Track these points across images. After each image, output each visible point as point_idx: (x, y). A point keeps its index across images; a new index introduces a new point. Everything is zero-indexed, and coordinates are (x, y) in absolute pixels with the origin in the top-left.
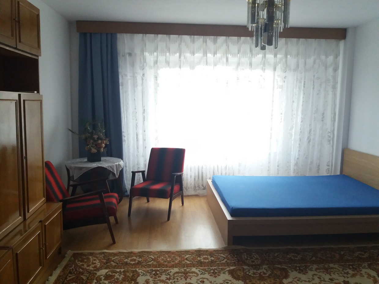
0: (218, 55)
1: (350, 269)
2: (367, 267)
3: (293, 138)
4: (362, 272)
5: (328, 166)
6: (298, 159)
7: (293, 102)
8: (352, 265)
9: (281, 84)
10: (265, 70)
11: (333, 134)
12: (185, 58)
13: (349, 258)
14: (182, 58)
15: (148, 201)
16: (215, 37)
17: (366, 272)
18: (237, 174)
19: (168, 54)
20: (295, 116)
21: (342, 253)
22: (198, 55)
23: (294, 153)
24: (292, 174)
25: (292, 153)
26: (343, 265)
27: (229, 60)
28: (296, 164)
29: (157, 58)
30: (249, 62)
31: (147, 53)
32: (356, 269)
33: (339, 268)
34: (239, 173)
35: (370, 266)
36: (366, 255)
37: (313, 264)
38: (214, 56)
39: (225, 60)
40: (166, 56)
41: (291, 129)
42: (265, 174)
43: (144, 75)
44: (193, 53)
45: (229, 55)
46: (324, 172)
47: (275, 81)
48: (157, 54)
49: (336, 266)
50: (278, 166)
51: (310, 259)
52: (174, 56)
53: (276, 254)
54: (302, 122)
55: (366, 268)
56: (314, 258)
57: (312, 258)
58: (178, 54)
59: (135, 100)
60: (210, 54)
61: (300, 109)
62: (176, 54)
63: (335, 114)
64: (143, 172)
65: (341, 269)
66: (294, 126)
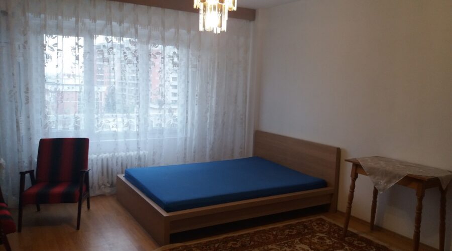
0: (126, 25)
1: (286, 247)
2: (299, 242)
3: (208, 121)
4: (297, 248)
5: (242, 149)
6: (213, 143)
7: (208, 83)
8: (287, 243)
9: (195, 63)
10: (178, 46)
11: (245, 116)
12: (84, 24)
13: (282, 237)
14: (80, 24)
15: (39, 210)
16: (121, 3)
17: (300, 248)
18: (150, 165)
19: (60, 18)
20: (210, 98)
21: (275, 233)
22: (100, 23)
23: (210, 137)
24: (208, 160)
25: (207, 137)
26: (279, 245)
27: (139, 31)
28: (212, 149)
29: (45, 21)
30: (160, 36)
31: (30, 14)
32: (291, 246)
33: (278, 248)
34: (153, 164)
35: (301, 242)
36: (294, 232)
37: (254, 248)
38: (120, 25)
39: (133, 30)
40: (57, 19)
41: (206, 112)
42: (181, 163)
43: (26, 42)
44: (94, 20)
45: (139, 26)
46: (237, 156)
47: (190, 60)
48: (45, 18)
49: (274, 247)
50: (194, 152)
51: (249, 244)
52: (69, 20)
53: (216, 245)
54: (216, 104)
55: (299, 244)
56: (252, 243)
57: (250, 242)
58: (74, 19)
59: (13, 75)
60: (115, 22)
61: (215, 91)
62: (71, 19)
63: (246, 96)
64: (31, 172)
65: (279, 249)
66: (209, 108)
